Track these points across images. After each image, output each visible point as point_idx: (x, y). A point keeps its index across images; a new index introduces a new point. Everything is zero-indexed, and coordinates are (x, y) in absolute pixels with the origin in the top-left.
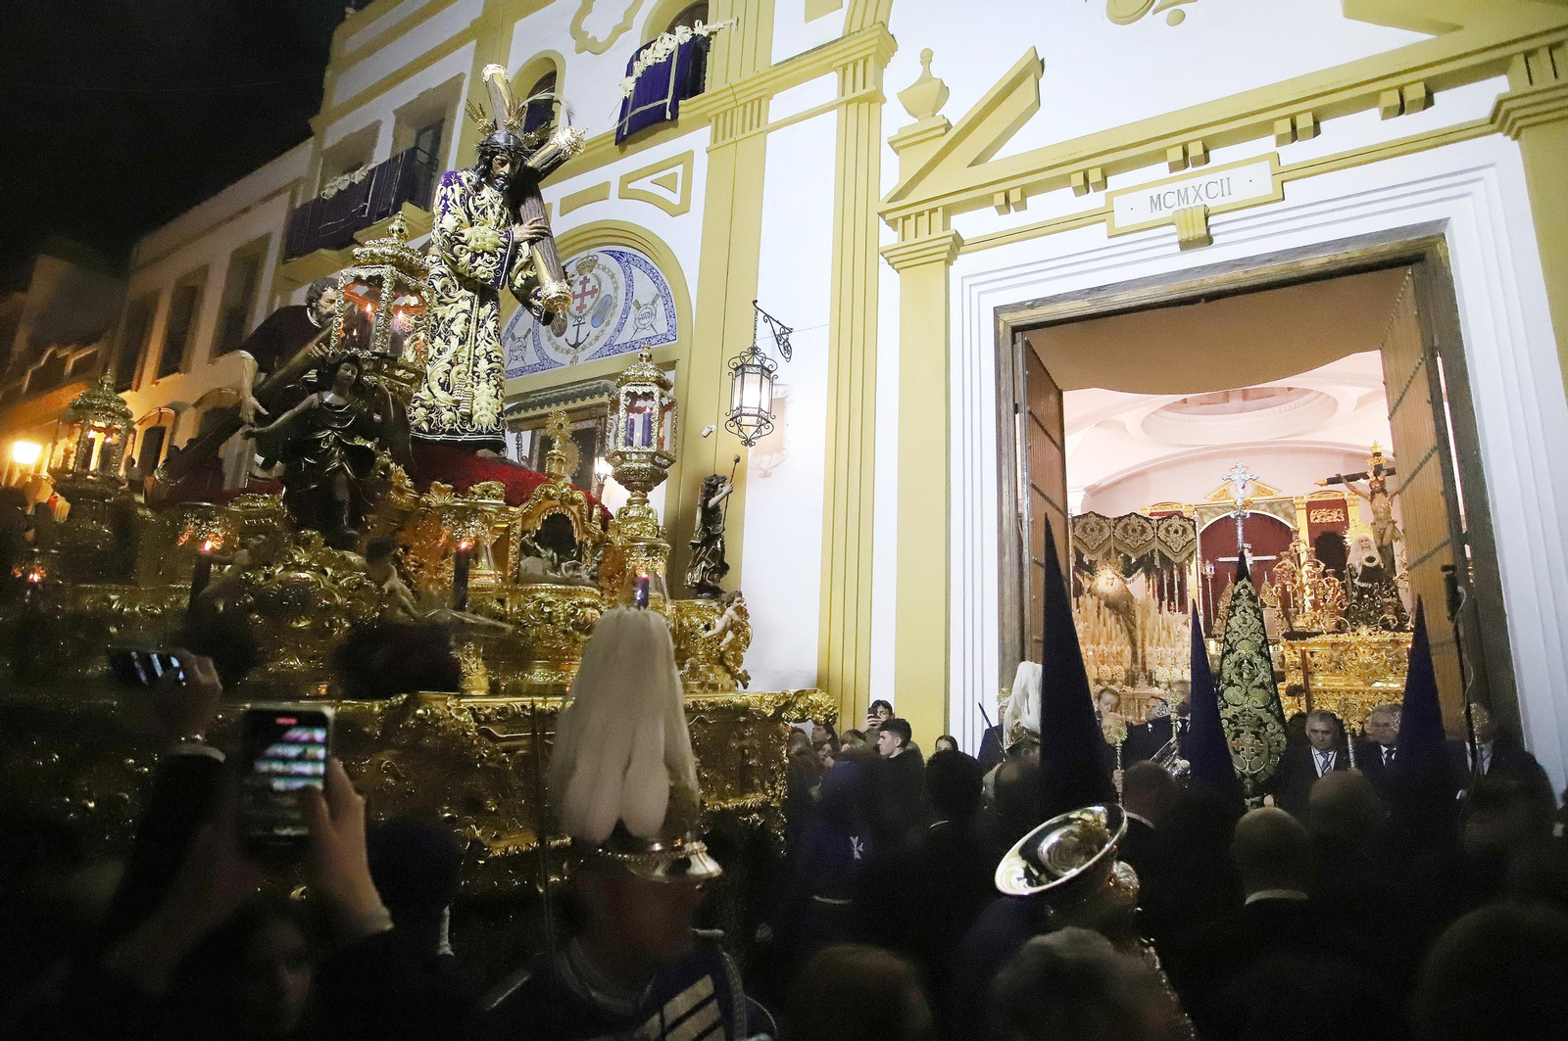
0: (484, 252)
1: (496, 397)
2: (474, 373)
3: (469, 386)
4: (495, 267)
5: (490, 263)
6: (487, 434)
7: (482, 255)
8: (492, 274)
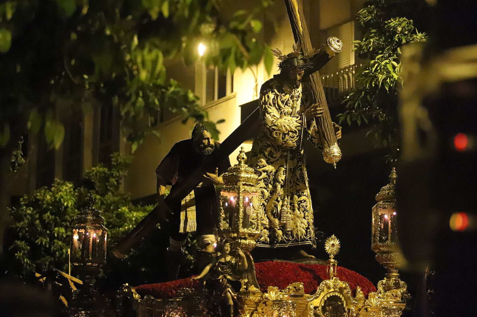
0: (289, 131)
1: (304, 218)
2: (291, 204)
3: (289, 214)
4: (296, 140)
5: (293, 138)
6: (301, 241)
7: (288, 134)
8: (295, 144)
